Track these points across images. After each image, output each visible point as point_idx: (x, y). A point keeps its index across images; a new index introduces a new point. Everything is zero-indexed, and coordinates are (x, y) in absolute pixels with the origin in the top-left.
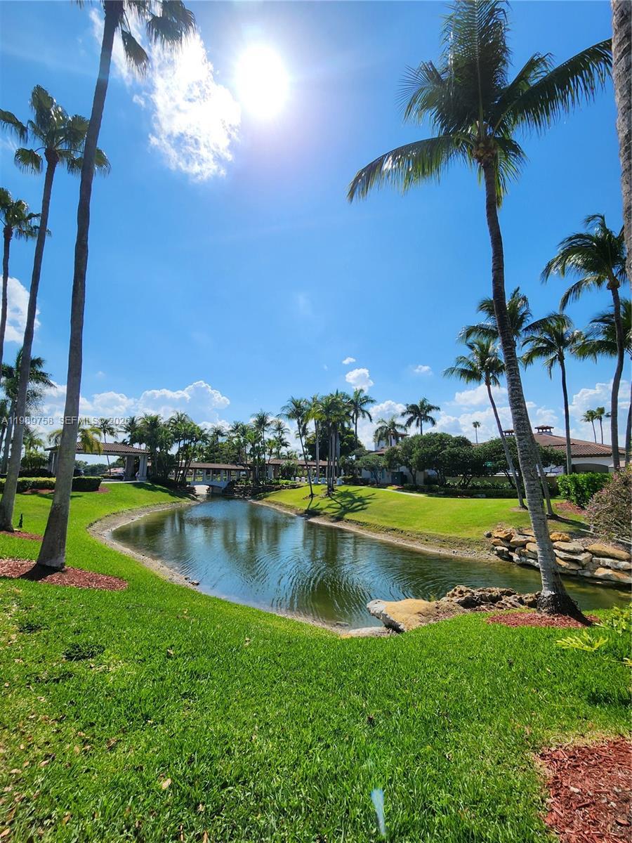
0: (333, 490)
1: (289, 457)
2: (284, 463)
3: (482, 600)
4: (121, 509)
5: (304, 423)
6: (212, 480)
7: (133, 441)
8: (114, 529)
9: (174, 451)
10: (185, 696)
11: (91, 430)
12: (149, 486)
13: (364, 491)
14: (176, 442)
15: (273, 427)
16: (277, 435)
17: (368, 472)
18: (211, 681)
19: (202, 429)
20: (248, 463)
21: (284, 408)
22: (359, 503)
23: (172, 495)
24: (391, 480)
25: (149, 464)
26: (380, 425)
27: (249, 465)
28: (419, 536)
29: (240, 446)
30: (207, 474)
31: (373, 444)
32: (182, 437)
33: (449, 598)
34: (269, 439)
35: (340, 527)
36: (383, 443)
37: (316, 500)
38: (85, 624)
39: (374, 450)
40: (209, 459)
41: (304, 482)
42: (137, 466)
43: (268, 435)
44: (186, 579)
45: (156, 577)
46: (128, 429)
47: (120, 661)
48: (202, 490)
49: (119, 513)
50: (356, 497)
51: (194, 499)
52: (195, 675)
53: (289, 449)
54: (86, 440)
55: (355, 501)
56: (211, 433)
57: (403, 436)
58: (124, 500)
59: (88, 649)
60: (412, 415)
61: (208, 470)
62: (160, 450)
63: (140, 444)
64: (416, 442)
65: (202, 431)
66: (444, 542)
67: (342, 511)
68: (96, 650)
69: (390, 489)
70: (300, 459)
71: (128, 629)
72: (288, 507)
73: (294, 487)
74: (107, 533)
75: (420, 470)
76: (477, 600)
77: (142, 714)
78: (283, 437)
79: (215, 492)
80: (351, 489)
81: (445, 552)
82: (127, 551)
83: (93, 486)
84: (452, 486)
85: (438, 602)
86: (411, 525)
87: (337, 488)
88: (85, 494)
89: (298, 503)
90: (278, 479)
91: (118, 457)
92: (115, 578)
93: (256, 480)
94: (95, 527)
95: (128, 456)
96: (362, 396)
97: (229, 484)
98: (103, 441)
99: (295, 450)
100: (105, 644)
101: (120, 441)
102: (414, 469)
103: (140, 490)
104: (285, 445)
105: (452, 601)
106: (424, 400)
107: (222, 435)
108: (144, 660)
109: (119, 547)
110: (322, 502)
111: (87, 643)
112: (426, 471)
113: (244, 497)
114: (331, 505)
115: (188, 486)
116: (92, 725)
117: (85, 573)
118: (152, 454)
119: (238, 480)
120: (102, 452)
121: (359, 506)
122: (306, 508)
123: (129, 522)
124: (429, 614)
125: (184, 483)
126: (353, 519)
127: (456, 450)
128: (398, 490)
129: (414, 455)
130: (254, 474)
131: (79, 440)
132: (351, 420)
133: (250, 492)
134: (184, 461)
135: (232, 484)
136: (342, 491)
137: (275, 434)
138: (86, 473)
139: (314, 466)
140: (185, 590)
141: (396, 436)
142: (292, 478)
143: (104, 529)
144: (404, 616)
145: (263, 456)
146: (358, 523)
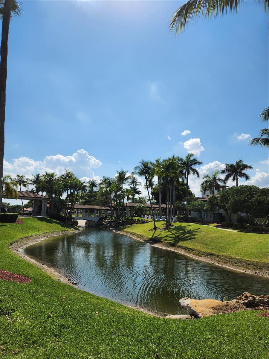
0: (170, 225)
1: (141, 201)
2: (137, 205)
3: (261, 303)
4: (30, 234)
5: (150, 178)
6: (89, 217)
7: (38, 190)
8: (25, 247)
9: (64, 196)
10: (56, 336)
11: (11, 183)
12: (48, 219)
13: (192, 226)
14: (65, 191)
15: (130, 180)
16: (132, 186)
17: (196, 212)
18: (71, 330)
19: (83, 182)
20: (113, 205)
21: (136, 168)
22: (188, 235)
23: (62, 226)
24: (212, 219)
25: (48, 205)
26: (205, 179)
27: (113, 207)
28: (230, 260)
29: (107, 194)
30: (85, 212)
31: (201, 193)
32: (69, 187)
33: (237, 300)
34: (126, 189)
35: (174, 250)
36: (208, 192)
37: (158, 232)
38: (5, 298)
39: (201, 197)
40: (87, 202)
41: (150, 218)
42: (41, 206)
43: (126, 186)
44: (69, 280)
45: (50, 277)
46: (35, 182)
47: (23, 318)
48: (82, 223)
49: (29, 237)
50: (186, 230)
51: (76, 229)
52: (62, 326)
53: (141, 195)
54: (8, 189)
55: (185, 233)
56: (88, 185)
57: (223, 187)
58: (32, 229)
59: (6, 311)
60: (230, 172)
61: (86, 210)
62: (55, 196)
63: (43, 192)
64: (231, 192)
65: (82, 184)
66: (249, 265)
67: (176, 240)
68: (10, 311)
69: (211, 226)
70: (147, 203)
71: (29, 302)
72: (138, 236)
73: (143, 222)
74: (21, 250)
75: (234, 213)
76: (257, 303)
77: (32, 341)
78: (137, 187)
79: (91, 224)
80: (184, 224)
81: (248, 272)
82: (33, 261)
83: (13, 219)
84: (259, 225)
85: (228, 302)
86: (225, 252)
87: (173, 224)
88: (8, 225)
89: (146, 233)
90: (133, 216)
91: (28, 201)
92: (24, 276)
93: (118, 217)
94: (14, 246)
95: (35, 200)
96: (192, 158)
97: (99, 219)
98: (19, 190)
99: (144, 196)
100: (15, 309)
101: (30, 190)
102: (229, 212)
103: (42, 222)
104: (138, 193)
105: (239, 302)
106: (240, 161)
107: (96, 186)
108: (36, 318)
109: (28, 258)
110: (162, 233)
111: (6, 307)
112: (239, 213)
113: (109, 228)
114: (168, 235)
115: (73, 220)
116: (6, 343)
117: (7, 272)
118: (50, 198)
119: (106, 217)
120: (18, 197)
121: (189, 236)
122: (151, 237)
123: (35, 243)
124: (220, 309)
125: (70, 218)
126: (183, 245)
127: (262, 198)
128: (217, 226)
129: (230, 201)
130: (117, 213)
131: (4, 189)
132: (184, 176)
133: (113, 225)
134: (70, 204)
135: (101, 219)
136: (177, 226)
137: (131, 186)
138: (9, 211)
139: (158, 208)
140: (67, 286)
141: (218, 187)
142: (142, 216)
143: (19, 247)
144: (202, 309)
145: (122, 201)
146: (186, 249)
